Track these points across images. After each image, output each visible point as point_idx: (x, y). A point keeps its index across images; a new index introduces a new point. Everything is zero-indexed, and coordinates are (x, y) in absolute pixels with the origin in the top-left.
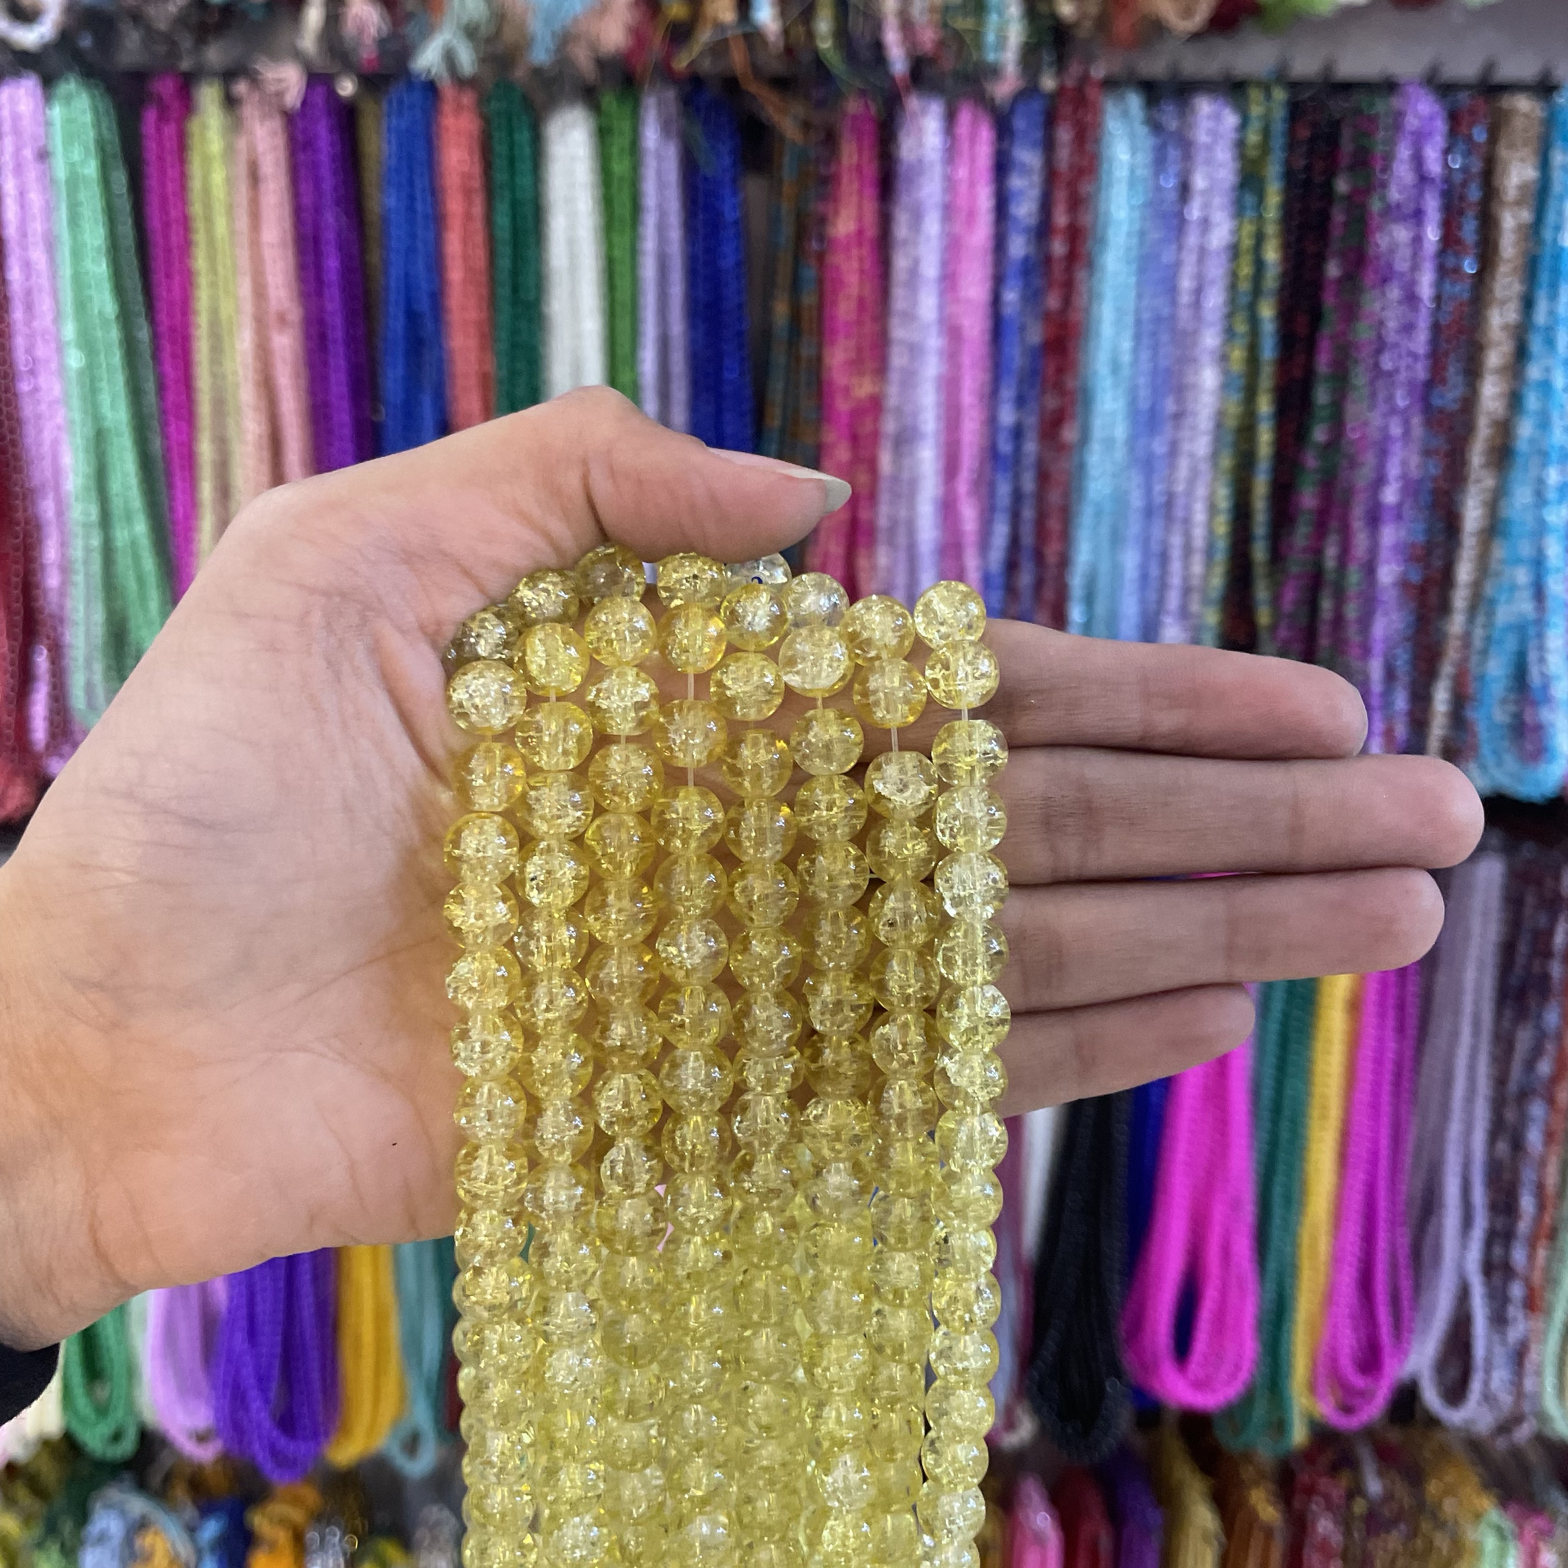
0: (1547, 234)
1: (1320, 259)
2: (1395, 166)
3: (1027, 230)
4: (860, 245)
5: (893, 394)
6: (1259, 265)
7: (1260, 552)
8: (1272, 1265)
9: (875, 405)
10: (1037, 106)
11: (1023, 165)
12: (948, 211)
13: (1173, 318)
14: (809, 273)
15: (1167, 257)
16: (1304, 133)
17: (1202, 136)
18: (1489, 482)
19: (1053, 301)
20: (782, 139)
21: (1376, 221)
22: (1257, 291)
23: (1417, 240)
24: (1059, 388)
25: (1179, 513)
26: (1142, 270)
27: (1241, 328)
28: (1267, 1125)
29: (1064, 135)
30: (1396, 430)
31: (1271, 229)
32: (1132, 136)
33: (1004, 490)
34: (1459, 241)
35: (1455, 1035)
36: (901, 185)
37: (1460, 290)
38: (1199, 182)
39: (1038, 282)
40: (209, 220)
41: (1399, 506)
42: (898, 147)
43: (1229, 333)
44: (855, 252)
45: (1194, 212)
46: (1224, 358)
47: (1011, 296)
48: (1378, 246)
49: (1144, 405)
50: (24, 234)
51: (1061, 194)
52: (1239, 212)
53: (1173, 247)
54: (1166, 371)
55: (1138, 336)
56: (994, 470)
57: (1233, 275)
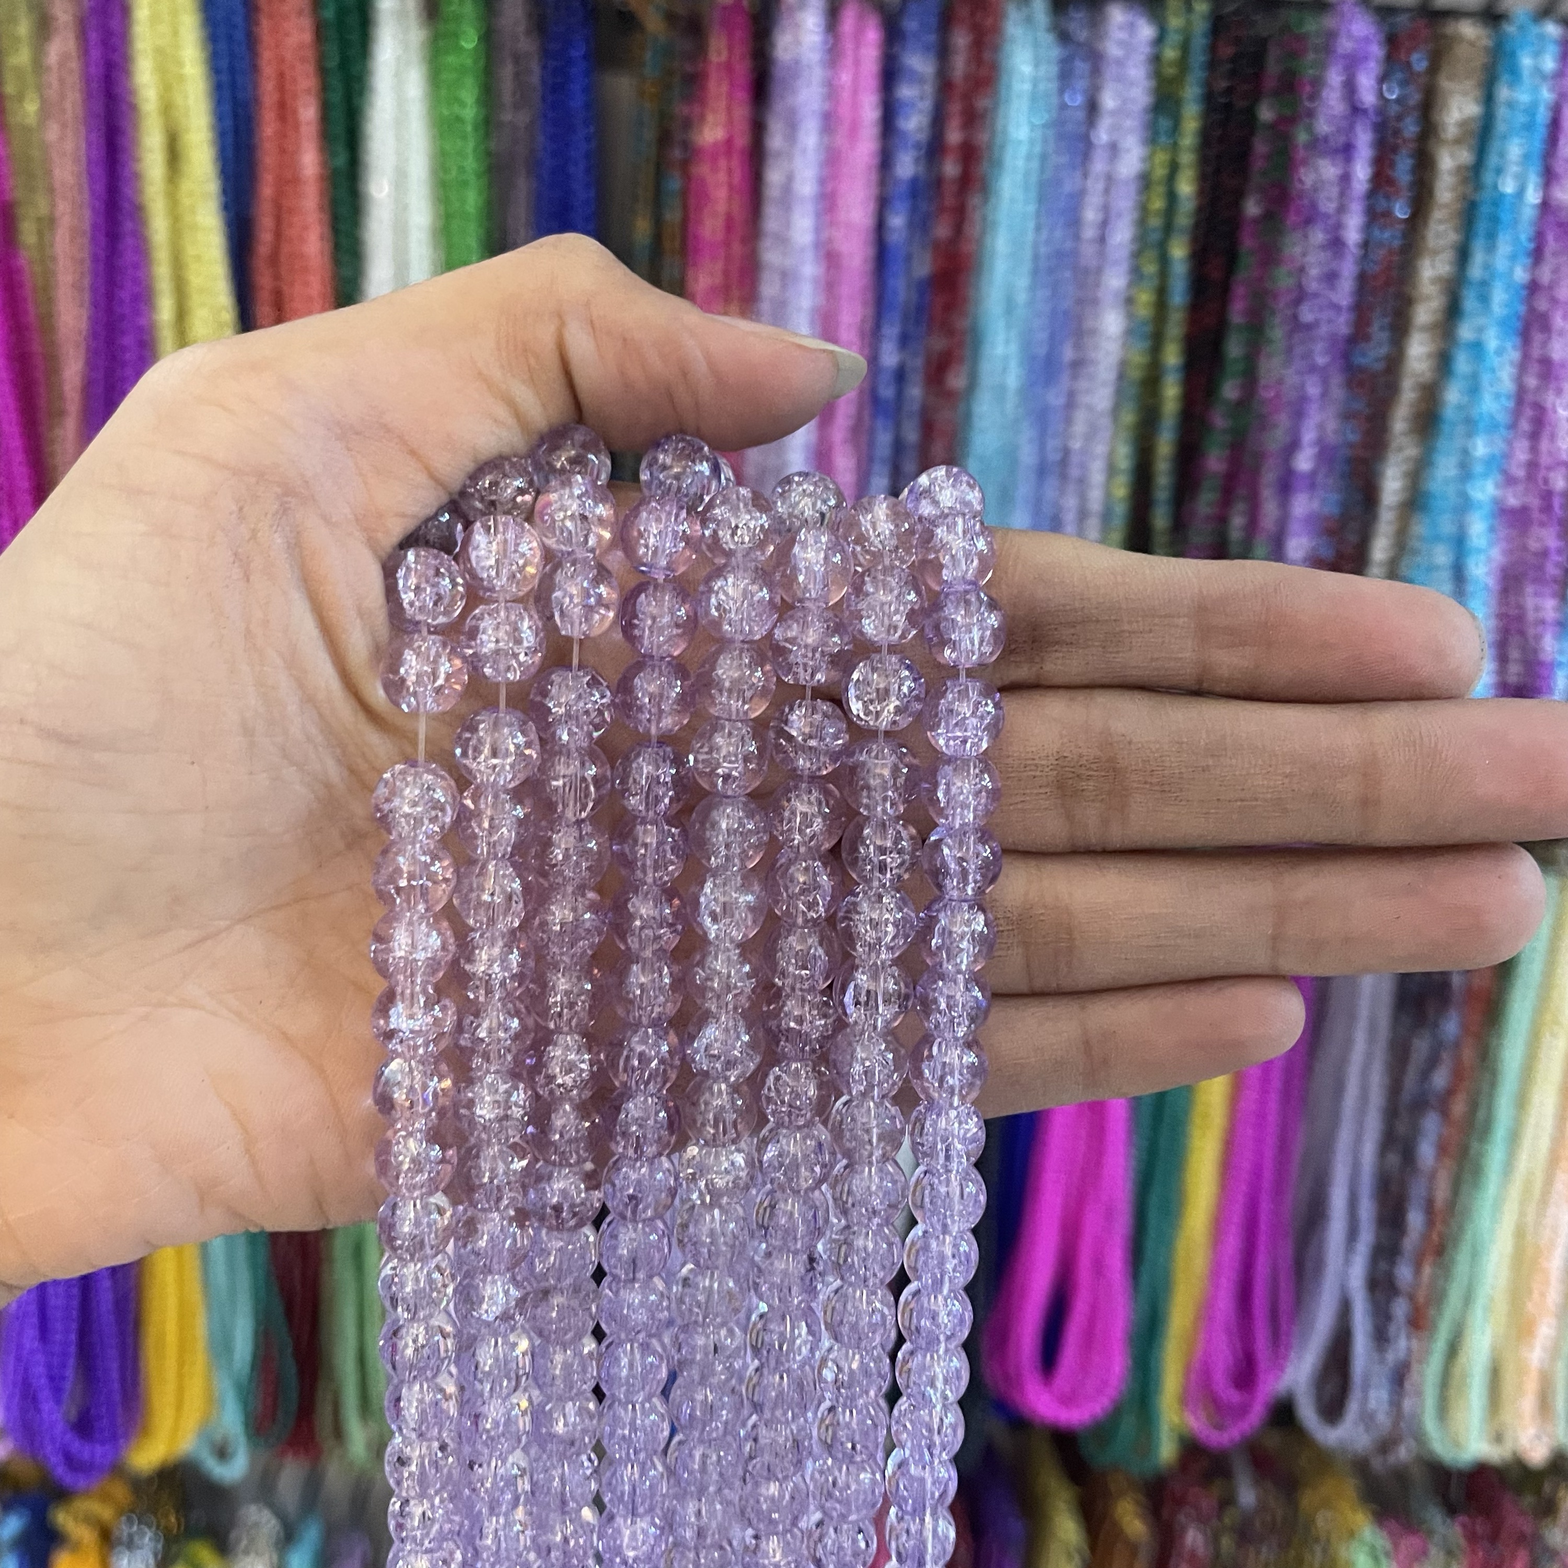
0: (1488, 177)
1: (1239, 195)
2: (1324, 93)
3: (917, 146)
4: (729, 158)
6: (1172, 197)
7: (1160, 520)
8: (1145, 1278)
11: (916, 73)
12: (829, 121)
13: (1075, 253)
14: (674, 183)
15: (1071, 184)
16: (1227, 51)
17: (1112, 49)
18: (1412, 451)
19: (942, 230)
20: (643, 30)
21: (1301, 153)
22: (1168, 228)
23: (1346, 179)
24: (947, 327)
25: (1074, 472)
26: (1042, 199)
27: (1151, 268)
28: (1147, 1132)
29: (961, 40)
30: (1313, 389)
31: (1187, 158)
32: (1036, 45)
33: (884, 439)
34: (1390, 182)
35: (1348, 1042)
36: (776, 89)
37: (1389, 236)
38: (1109, 101)
39: (927, 206)
41: (1313, 474)
42: (774, 45)
43: (1136, 273)
44: (723, 163)
45: (1102, 135)
46: (1129, 301)
47: (897, 221)
48: (1300, 181)
49: (1040, 350)
51: (955, 107)
52: (1152, 138)
53: (1078, 174)
54: (1065, 313)
55: (1035, 272)
56: (874, 416)
57: (1142, 209)
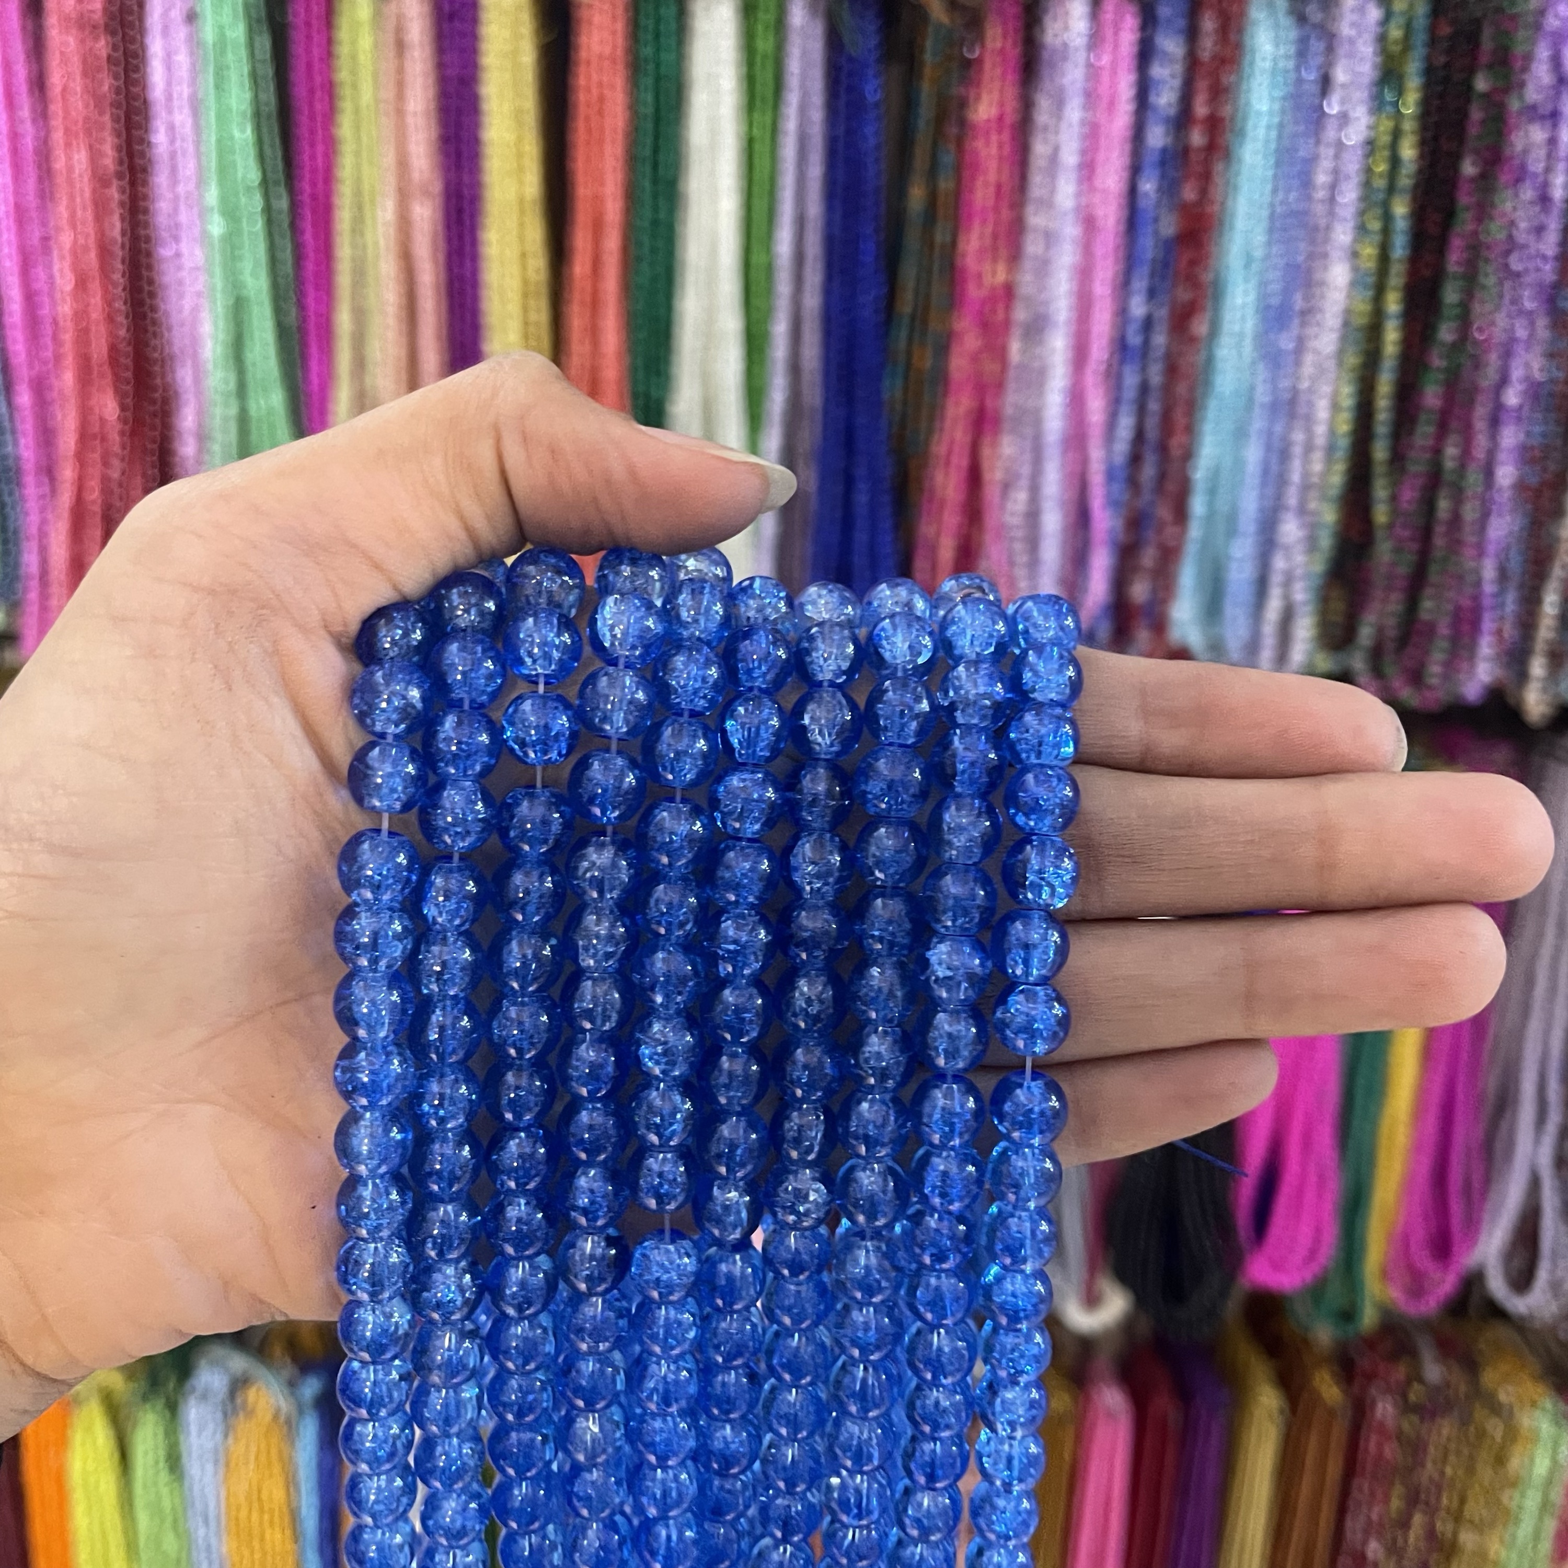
1: (1456, 158)
2: (1534, 66)
3: (1167, 120)
4: (1000, 132)
5: (1026, 281)
6: (1395, 161)
7: (1380, 452)
9: (1008, 292)
11: (1165, 53)
12: (1091, 97)
13: (1307, 212)
14: (948, 158)
15: (1305, 150)
16: (1445, 30)
17: (1345, 29)
19: (1189, 193)
20: (928, 18)
21: (1514, 120)
22: (1391, 189)
23: (1554, 141)
24: (1191, 280)
25: (1302, 410)
26: (1278, 164)
27: (1375, 225)
29: (1208, 24)
30: (1521, 331)
31: (1408, 126)
32: (1277, 26)
33: (1131, 380)
35: (1540, 935)
36: (1045, 72)
38: (1340, 75)
39: (1175, 173)
40: (355, 86)
41: (1520, 408)
42: (1043, 31)
43: (1361, 229)
44: (994, 137)
45: (1333, 107)
46: (1355, 255)
47: (1148, 186)
48: (1513, 145)
49: (1274, 300)
50: (169, 98)
51: (1202, 85)
52: (1377, 107)
53: (1312, 141)
54: (1297, 267)
55: (1271, 230)
56: (1122, 362)
57: (1368, 171)
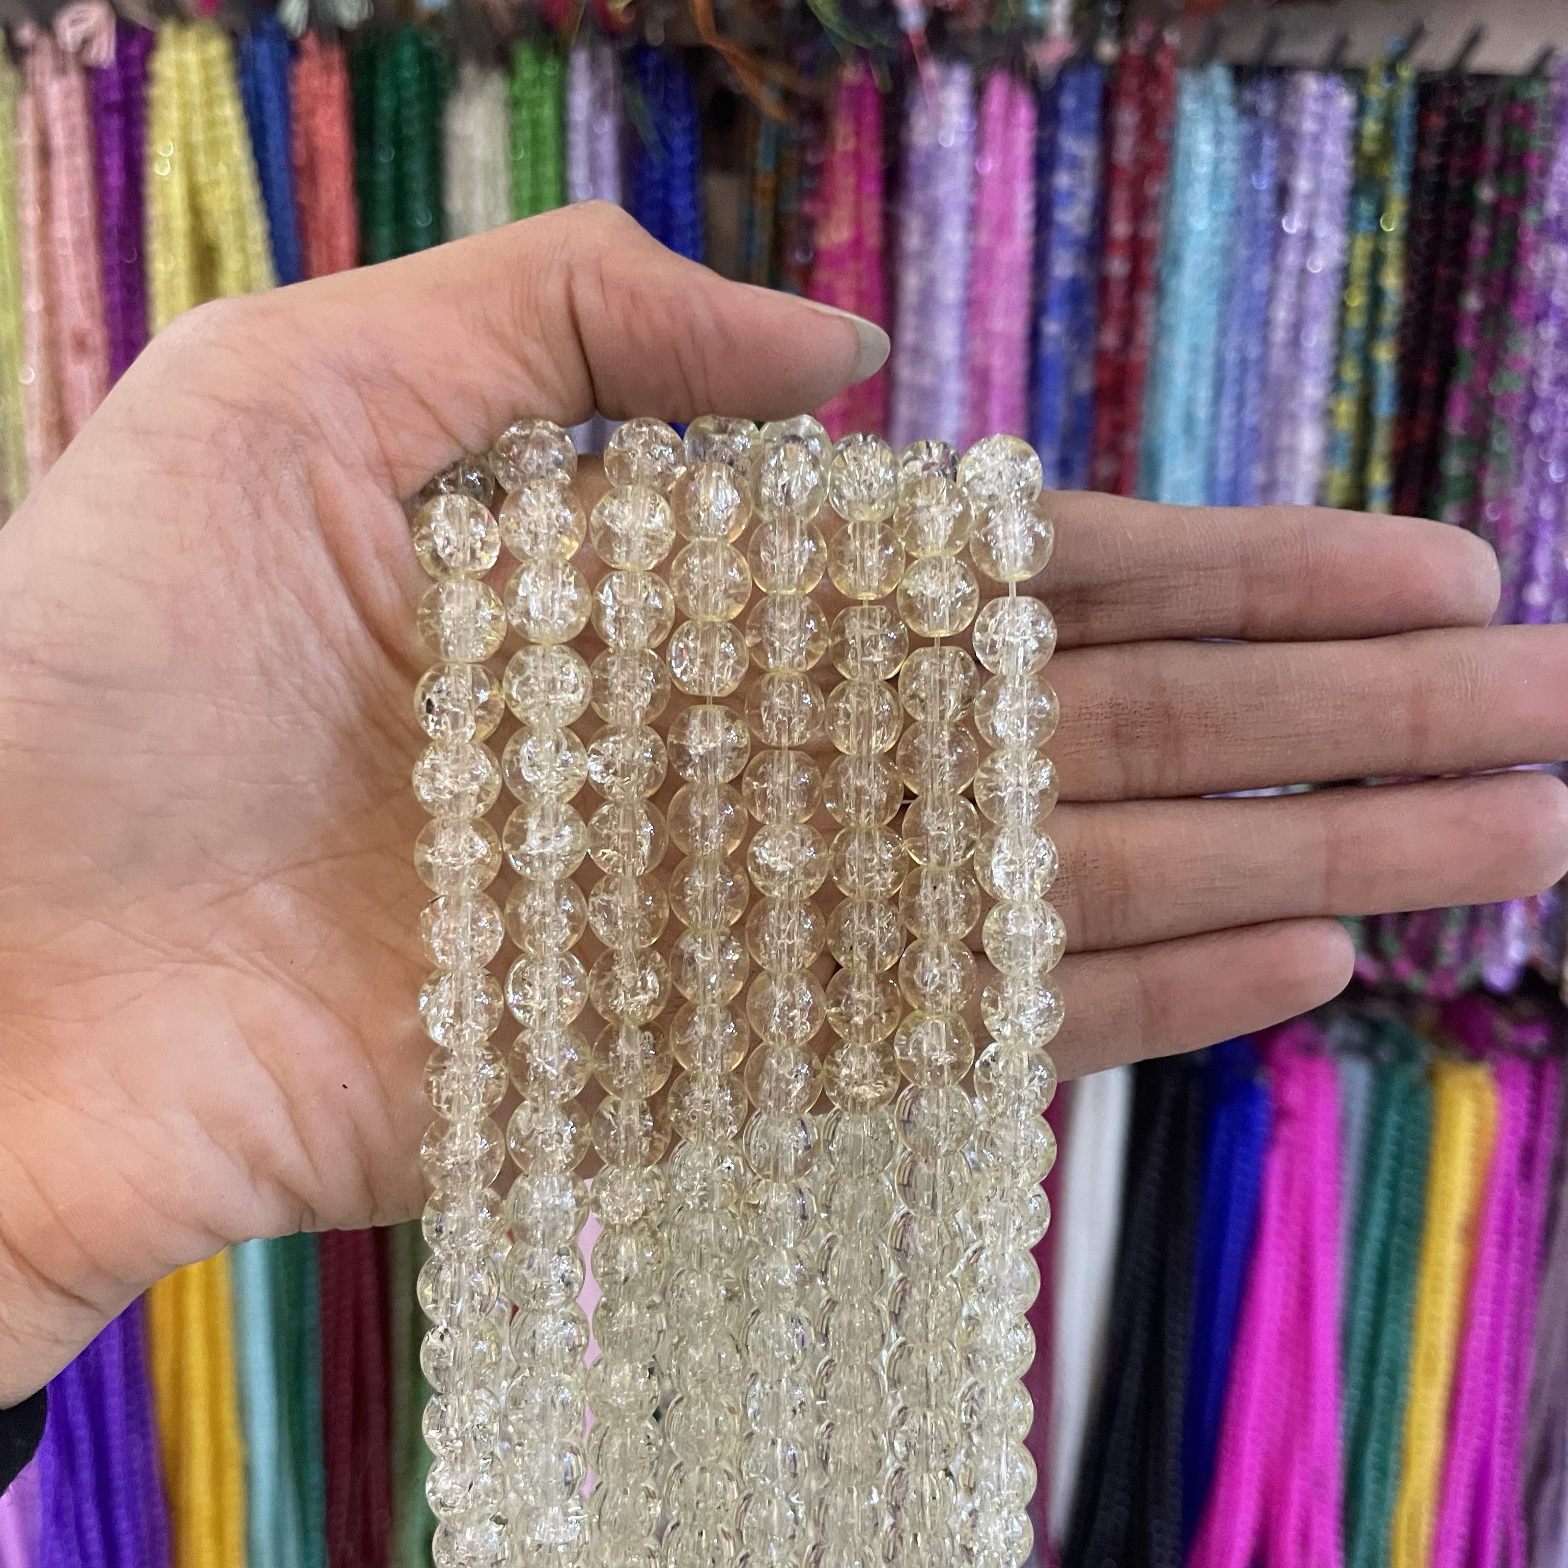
1: (1456, 289)
2: (1556, 168)
3: (1075, 242)
4: (857, 258)
6: (1376, 295)
8: (1360, 1551)
10: (1094, 79)
11: (1074, 157)
12: (974, 217)
13: (1263, 359)
15: (1260, 280)
16: (1437, 122)
17: (1307, 123)
19: (1109, 338)
20: (757, 116)
21: (1529, 237)
22: (1372, 330)
24: (1115, 449)
26: (1225, 298)
27: (1351, 374)
28: (1356, 1378)
29: (1127, 117)
30: (1547, 510)
31: (1393, 248)
32: (1217, 119)
36: (914, 179)
38: (1302, 184)
39: (1090, 311)
41: (1549, 608)
42: (910, 129)
43: (1335, 382)
44: (849, 267)
45: (1293, 225)
46: (1328, 414)
48: (1531, 272)
49: (1224, 473)
51: (1121, 197)
52: (1351, 226)
53: (1268, 268)
54: (1254, 429)
55: (1218, 383)
57: (1343, 307)
